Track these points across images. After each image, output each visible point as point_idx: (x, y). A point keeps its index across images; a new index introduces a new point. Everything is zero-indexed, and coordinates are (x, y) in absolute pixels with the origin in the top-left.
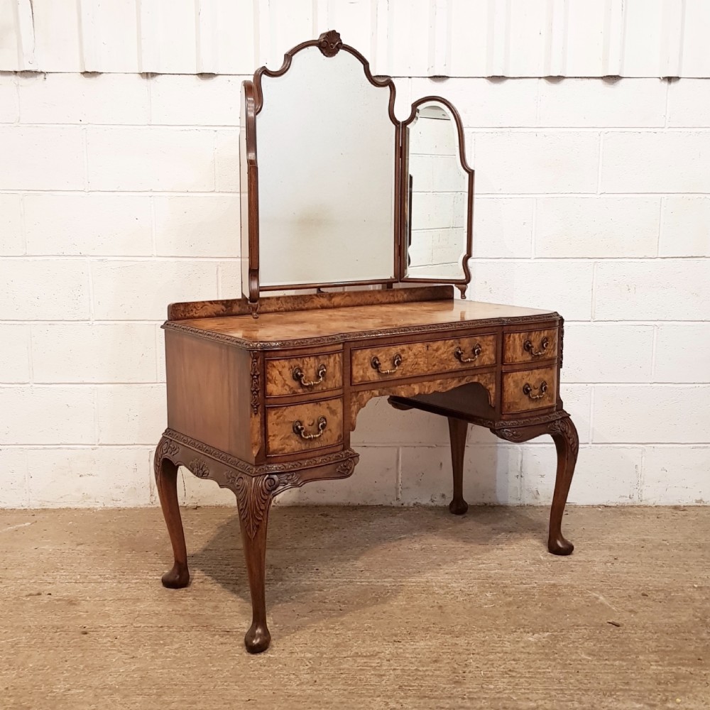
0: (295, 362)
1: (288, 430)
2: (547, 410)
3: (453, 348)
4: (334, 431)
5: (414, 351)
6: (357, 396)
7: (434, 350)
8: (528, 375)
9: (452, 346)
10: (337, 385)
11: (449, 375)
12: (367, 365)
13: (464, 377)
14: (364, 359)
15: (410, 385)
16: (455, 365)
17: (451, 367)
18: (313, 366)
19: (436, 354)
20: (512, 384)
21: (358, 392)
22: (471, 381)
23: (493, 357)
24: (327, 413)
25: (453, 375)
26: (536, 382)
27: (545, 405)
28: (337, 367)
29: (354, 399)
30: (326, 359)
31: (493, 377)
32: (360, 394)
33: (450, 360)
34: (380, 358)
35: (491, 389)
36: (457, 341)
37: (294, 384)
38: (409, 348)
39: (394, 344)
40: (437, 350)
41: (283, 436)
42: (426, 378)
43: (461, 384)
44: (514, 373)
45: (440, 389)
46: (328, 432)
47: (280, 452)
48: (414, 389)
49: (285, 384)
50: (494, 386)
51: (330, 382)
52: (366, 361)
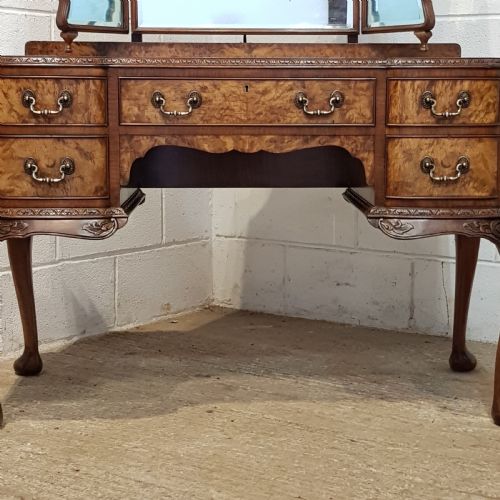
0: (23, 84)
1: (17, 168)
2: (470, 203)
3: (292, 94)
4: (88, 179)
5: (223, 90)
6: (130, 141)
7: (258, 92)
8: (430, 145)
9: (291, 89)
10: (92, 121)
11: (285, 131)
12: (145, 101)
13: (314, 136)
14: (141, 93)
15: (217, 136)
16: (295, 118)
17: (288, 119)
18: (52, 91)
19: (262, 99)
20: (400, 155)
21: (132, 136)
22: (326, 144)
23: (368, 113)
24: (75, 155)
25: (295, 131)
26: (447, 157)
27: (465, 194)
28: (93, 99)
29: (126, 144)
30: (72, 85)
31: (370, 142)
32: (135, 138)
33: (287, 110)
34: (167, 95)
35: (367, 159)
36: (299, 84)
37: (24, 111)
38: (215, 86)
39: (191, 78)
40: (265, 92)
41: (11, 174)
42: (245, 131)
43: (309, 146)
44: (404, 140)
45: (272, 148)
46: (78, 180)
47: (8, 195)
48: (225, 143)
49: (11, 110)
50: (372, 156)
51: (80, 116)
52: (143, 96)
